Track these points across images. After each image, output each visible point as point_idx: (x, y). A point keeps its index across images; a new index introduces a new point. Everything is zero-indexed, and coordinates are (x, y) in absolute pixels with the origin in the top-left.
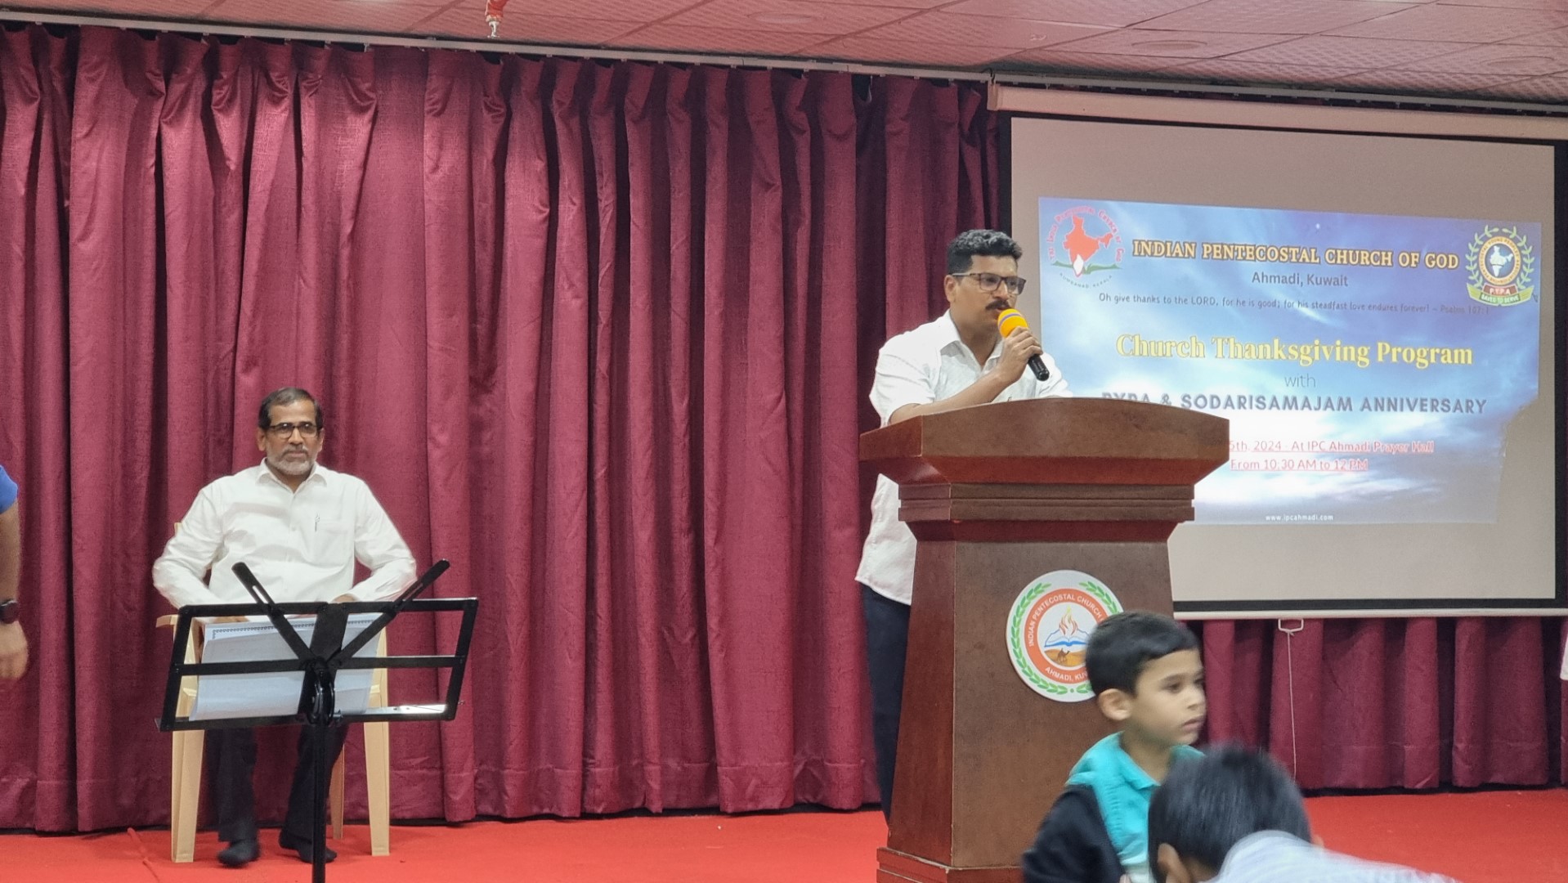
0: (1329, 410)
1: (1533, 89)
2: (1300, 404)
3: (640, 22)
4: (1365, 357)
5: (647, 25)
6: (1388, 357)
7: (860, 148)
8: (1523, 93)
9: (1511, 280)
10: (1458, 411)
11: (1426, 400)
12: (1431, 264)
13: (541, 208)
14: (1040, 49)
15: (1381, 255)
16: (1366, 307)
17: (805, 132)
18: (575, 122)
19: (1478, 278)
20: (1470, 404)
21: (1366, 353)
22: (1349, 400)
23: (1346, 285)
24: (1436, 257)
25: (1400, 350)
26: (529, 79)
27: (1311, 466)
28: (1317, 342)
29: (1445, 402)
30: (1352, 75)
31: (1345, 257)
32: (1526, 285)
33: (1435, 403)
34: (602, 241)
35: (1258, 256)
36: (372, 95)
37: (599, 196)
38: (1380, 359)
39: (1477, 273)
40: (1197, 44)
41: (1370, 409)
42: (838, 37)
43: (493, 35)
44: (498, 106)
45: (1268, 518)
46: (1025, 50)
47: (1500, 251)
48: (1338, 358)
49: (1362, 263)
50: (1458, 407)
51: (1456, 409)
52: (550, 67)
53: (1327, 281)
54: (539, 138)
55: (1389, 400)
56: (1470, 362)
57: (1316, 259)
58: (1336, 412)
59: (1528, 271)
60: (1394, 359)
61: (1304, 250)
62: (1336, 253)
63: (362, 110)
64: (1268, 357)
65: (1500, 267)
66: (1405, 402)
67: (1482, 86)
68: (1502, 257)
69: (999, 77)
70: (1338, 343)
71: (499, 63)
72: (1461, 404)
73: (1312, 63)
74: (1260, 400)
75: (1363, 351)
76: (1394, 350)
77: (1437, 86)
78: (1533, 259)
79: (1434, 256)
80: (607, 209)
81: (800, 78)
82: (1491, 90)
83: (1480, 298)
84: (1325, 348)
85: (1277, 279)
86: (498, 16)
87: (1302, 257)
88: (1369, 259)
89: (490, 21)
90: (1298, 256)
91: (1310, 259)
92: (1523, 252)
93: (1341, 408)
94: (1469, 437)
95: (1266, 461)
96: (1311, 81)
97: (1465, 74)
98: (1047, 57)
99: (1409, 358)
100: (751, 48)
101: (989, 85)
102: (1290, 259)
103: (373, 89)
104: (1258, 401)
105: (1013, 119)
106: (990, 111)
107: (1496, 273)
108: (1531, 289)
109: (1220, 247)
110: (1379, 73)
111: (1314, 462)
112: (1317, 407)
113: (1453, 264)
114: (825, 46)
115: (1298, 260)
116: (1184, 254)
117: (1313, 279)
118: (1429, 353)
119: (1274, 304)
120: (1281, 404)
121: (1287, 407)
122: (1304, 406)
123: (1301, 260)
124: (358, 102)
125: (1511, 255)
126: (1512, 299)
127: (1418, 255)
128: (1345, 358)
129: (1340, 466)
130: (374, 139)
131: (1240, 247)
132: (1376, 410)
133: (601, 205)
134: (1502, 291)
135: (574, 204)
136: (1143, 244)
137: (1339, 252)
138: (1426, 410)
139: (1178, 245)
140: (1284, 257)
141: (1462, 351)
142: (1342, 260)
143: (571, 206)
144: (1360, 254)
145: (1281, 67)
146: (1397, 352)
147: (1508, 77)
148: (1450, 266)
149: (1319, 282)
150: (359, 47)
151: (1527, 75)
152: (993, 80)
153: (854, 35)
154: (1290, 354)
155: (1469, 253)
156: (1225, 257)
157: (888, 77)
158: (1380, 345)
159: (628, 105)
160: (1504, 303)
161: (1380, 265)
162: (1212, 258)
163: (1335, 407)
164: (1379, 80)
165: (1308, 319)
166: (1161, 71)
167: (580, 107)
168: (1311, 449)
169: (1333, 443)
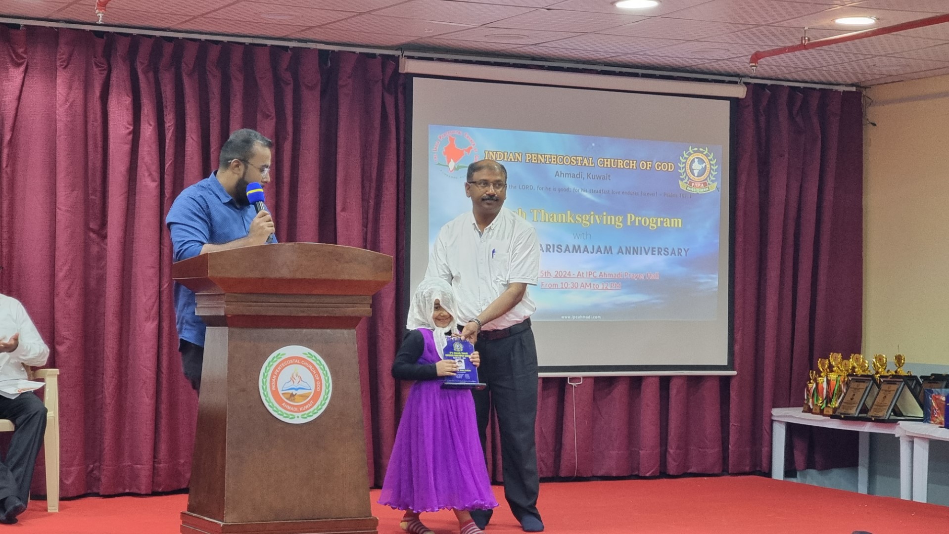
0: (599, 253)
1: (717, 67)
2: (582, 250)
3: (191, 16)
4: (620, 222)
5: (195, 18)
6: (633, 223)
7: (323, 93)
8: (711, 68)
9: (704, 178)
10: (673, 255)
11: (655, 248)
12: (658, 168)
13: (128, 126)
14: (430, 37)
15: (630, 162)
16: (621, 193)
17: (289, 84)
18: (151, 74)
19: (685, 177)
20: (680, 250)
21: (621, 220)
22: (610, 248)
23: (609, 179)
24: (661, 164)
25: (640, 218)
26: (121, 48)
27: (588, 287)
28: (592, 213)
29: (666, 249)
30: (614, 56)
31: (609, 163)
32: (713, 181)
33: (660, 250)
34: (167, 148)
35: (558, 161)
36: (25, 56)
37: (165, 121)
38: (629, 223)
39: (685, 174)
40: (524, 37)
41: (623, 254)
42: (310, 28)
43: (100, 22)
44: (103, 64)
45: (563, 317)
46: (422, 38)
47: (698, 161)
48: (605, 223)
49: (619, 167)
50: (673, 252)
51: (672, 253)
52: (135, 42)
53: (599, 177)
54: (128, 84)
55: (634, 248)
56: (680, 226)
57: (592, 164)
58: (603, 254)
59: (714, 173)
60: (637, 224)
61: (585, 159)
62: (604, 161)
63: (18, 65)
64: (564, 221)
65: (698, 171)
66: (643, 249)
67: (688, 65)
68: (699, 165)
69: (407, 53)
70: (605, 214)
71: (103, 38)
72: (675, 249)
73: (590, 49)
74: (559, 247)
75: (619, 218)
76: (637, 219)
77: (662, 64)
78: (717, 166)
79: (660, 164)
80: (170, 128)
81: (287, 51)
82: (694, 67)
83: (686, 189)
84: (597, 217)
85: (569, 175)
86: (103, 11)
87: (584, 163)
88: (623, 164)
89: (98, 13)
90: (582, 162)
91: (589, 164)
92: (711, 162)
93: (606, 252)
94: (679, 271)
95: (562, 283)
96: (590, 59)
97: (679, 58)
98: (436, 41)
99: (645, 223)
100: (259, 33)
101: (400, 58)
102: (577, 164)
103: (25, 52)
104: (558, 247)
105: (414, 78)
106: (400, 73)
107: (696, 175)
108: (716, 184)
109: (536, 155)
110: (629, 56)
111: (590, 284)
112: (592, 251)
113: (671, 169)
114: (302, 33)
115: (582, 164)
116: (515, 159)
117: (591, 176)
118: (657, 220)
119: (568, 190)
120: (571, 250)
121: (575, 252)
122: (584, 251)
123: (583, 165)
124: (17, 60)
125: (704, 164)
126: (704, 190)
127: (651, 163)
128: (609, 223)
129: (605, 287)
130: (26, 83)
131: (548, 156)
132: (626, 254)
133: (167, 125)
134: (699, 185)
135: (151, 125)
136: (491, 153)
137: (605, 160)
138: (655, 254)
139: (511, 154)
140: (573, 163)
141: (675, 219)
142: (607, 165)
143: (149, 127)
144: (617, 162)
145: (572, 51)
146: (639, 220)
147: (704, 60)
148: (669, 170)
149: (594, 177)
150: (17, 26)
151: (714, 59)
152: (402, 56)
153: (319, 26)
154: (577, 220)
155: (680, 162)
156: (539, 162)
157: (340, 52)
158: (629, 215)
159: (183, 65)
160: (700, 192)
161: (629, 168)
162: (532, 162)
163: (603, 251)
164: (628, 59)
165: (587, 199)
166: (502, 52)
167: (154, 67)
168: (588, 277)
169: (601, 273)
